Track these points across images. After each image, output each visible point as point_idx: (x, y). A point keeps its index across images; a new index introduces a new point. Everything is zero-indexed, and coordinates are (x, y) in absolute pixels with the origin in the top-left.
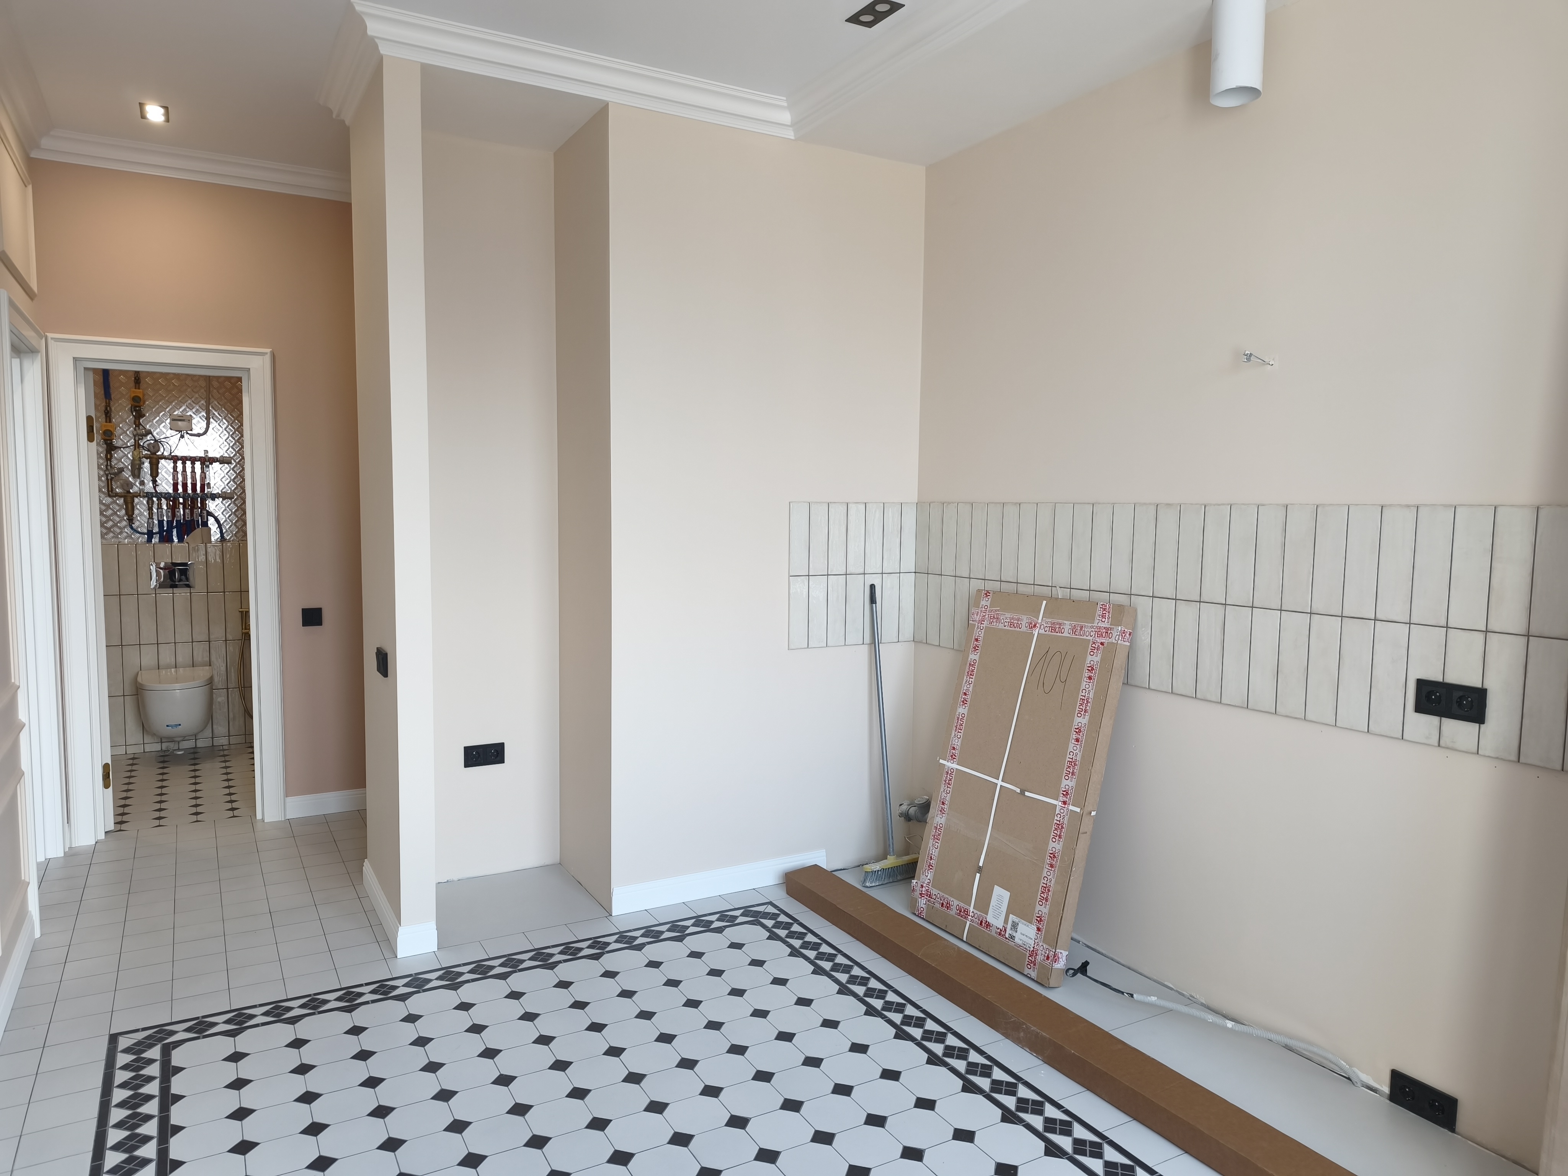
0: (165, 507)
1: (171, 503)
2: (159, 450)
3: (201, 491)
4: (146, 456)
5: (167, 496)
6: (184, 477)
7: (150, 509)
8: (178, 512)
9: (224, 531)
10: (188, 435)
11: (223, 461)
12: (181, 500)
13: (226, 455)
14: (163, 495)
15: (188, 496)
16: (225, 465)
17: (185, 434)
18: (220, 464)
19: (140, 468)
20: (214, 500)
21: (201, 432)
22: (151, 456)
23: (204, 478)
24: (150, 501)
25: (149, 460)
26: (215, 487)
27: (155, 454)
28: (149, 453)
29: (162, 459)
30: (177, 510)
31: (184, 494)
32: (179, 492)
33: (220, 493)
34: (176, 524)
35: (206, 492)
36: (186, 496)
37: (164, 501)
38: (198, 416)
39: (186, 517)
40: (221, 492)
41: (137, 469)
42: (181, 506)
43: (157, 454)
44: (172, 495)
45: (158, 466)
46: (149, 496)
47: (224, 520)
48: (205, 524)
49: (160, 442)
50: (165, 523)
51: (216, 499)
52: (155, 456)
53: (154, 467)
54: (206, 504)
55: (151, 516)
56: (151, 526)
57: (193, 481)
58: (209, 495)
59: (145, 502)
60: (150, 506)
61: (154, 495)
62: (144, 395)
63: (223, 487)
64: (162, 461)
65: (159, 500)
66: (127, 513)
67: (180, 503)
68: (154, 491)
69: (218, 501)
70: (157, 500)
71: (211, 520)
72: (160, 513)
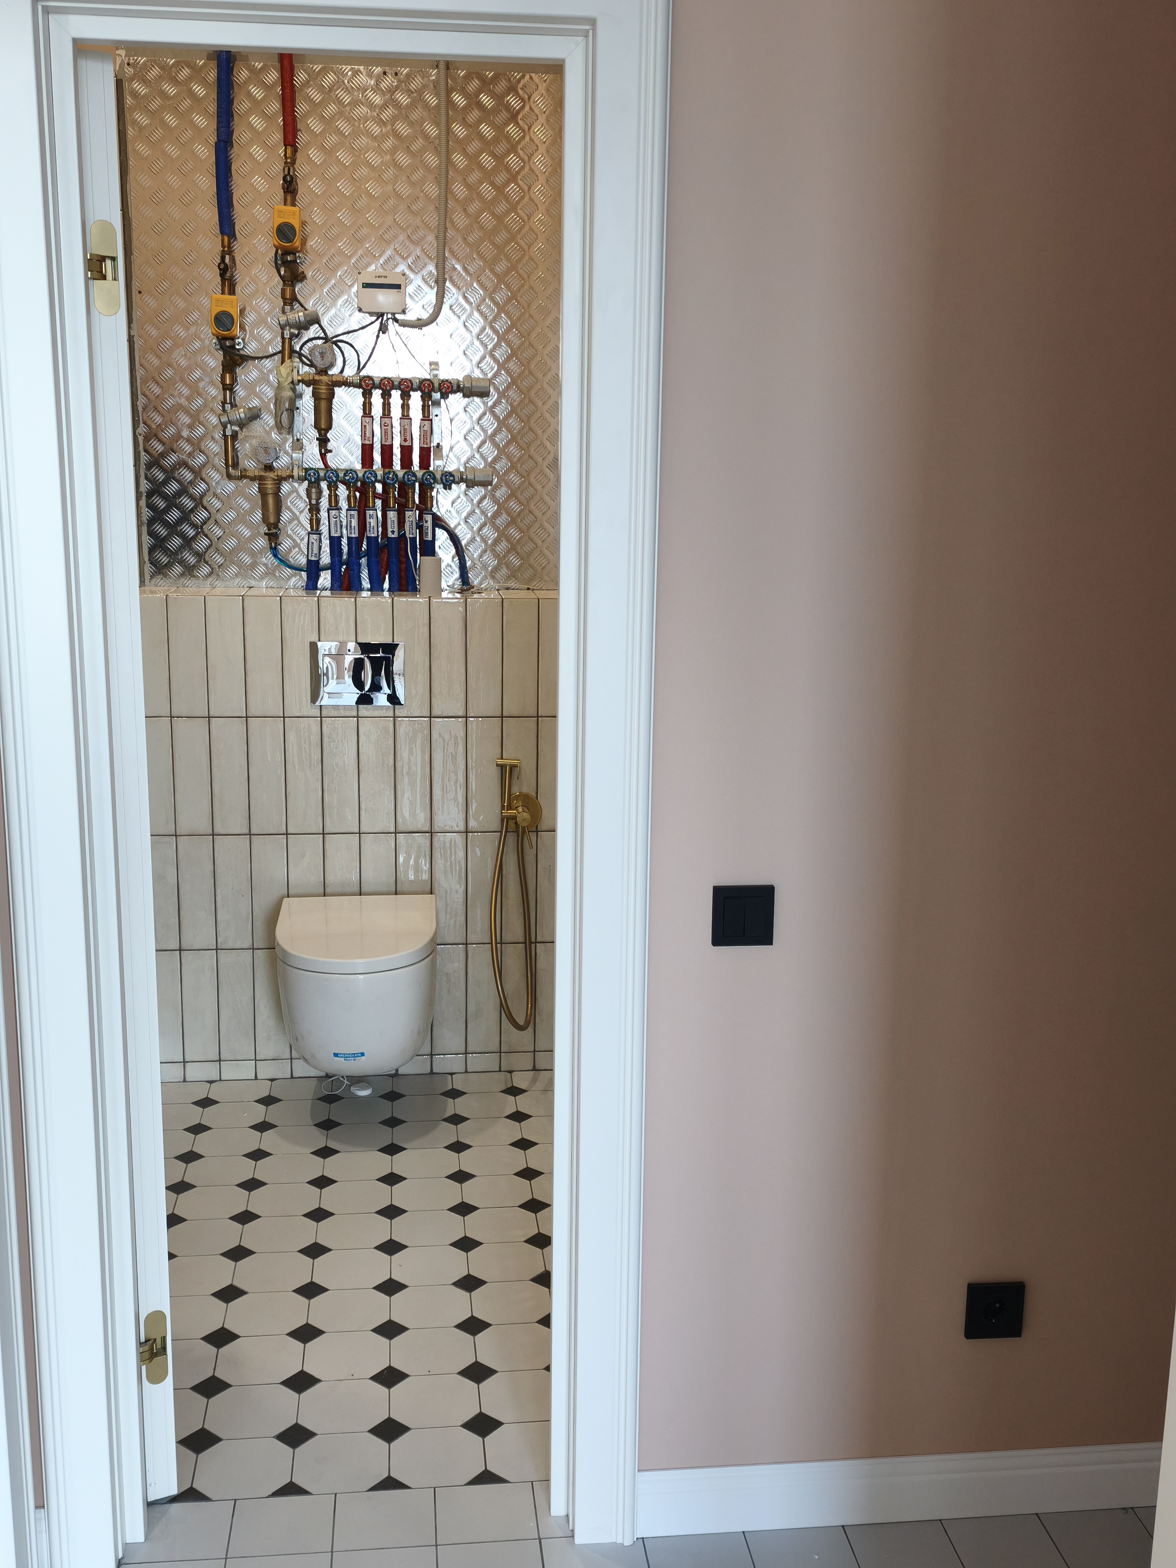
0: (344, 505)
1: (358, 494)
2: (332, 365)
3: (421, 467)
4: (306, 379)
5: (348, 478)
6: (386, 432)
7: (314, 509)
8: (371, 517)
9: (469, 563)
10: (396, 325)
11: (469, 389)
12: (379, 487)
13: (477, 374)
14: (341, 475)
15: (393, 479)
16: (476, 399)
17: (390, 321)
18: (464, 396)
19: (292, 409)
20: (450, 489)
21: (425, 316)
22: (317, 378)
23: (429, 433)
24: (314, 490)
25: (311, 388)
26: (451, 455)
27: (324, 372)
28: (313, 370)
29: (340, 386)
30: (369, 513)
31: (385, 474)
32: (375, 467)
33: (462, 469)
34: (367, 546)
35: (431, 469)
36: (388, 478)
37: (342, 491)
38: (420, 276)
39: (390, 530)
40: (466, 468)
41: (287, 410)
42: (379, 503)
43: (330, 373)
44: (360, 475)
45: (332, 400)
46: (312, 478)
47: (469, 536)
48: (429, 549)
49: (335, 343)
50: (344, 541)
51: (453, 486)
52: (324, 378)
53: (323, 404)
54: (432, 497)
55: (315, 529)
56: (316, 551)
57: (405, 440)
58: (438, 476)
59: (303, 493)
60: (314, 502)
61: (322, 474)
62: (303, 223)
63: (468, 454)
64: (339, 391)
65: (332, 487)
66: (265, 519)
67: (376, 496)
68: (322, 466)
69: (458, 489)
70: (329, 487)
71: (442, 536)
72: (333, 520)
